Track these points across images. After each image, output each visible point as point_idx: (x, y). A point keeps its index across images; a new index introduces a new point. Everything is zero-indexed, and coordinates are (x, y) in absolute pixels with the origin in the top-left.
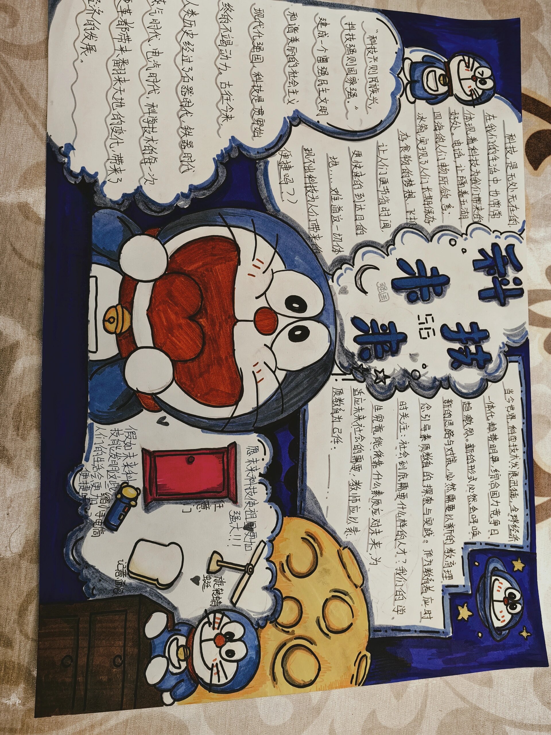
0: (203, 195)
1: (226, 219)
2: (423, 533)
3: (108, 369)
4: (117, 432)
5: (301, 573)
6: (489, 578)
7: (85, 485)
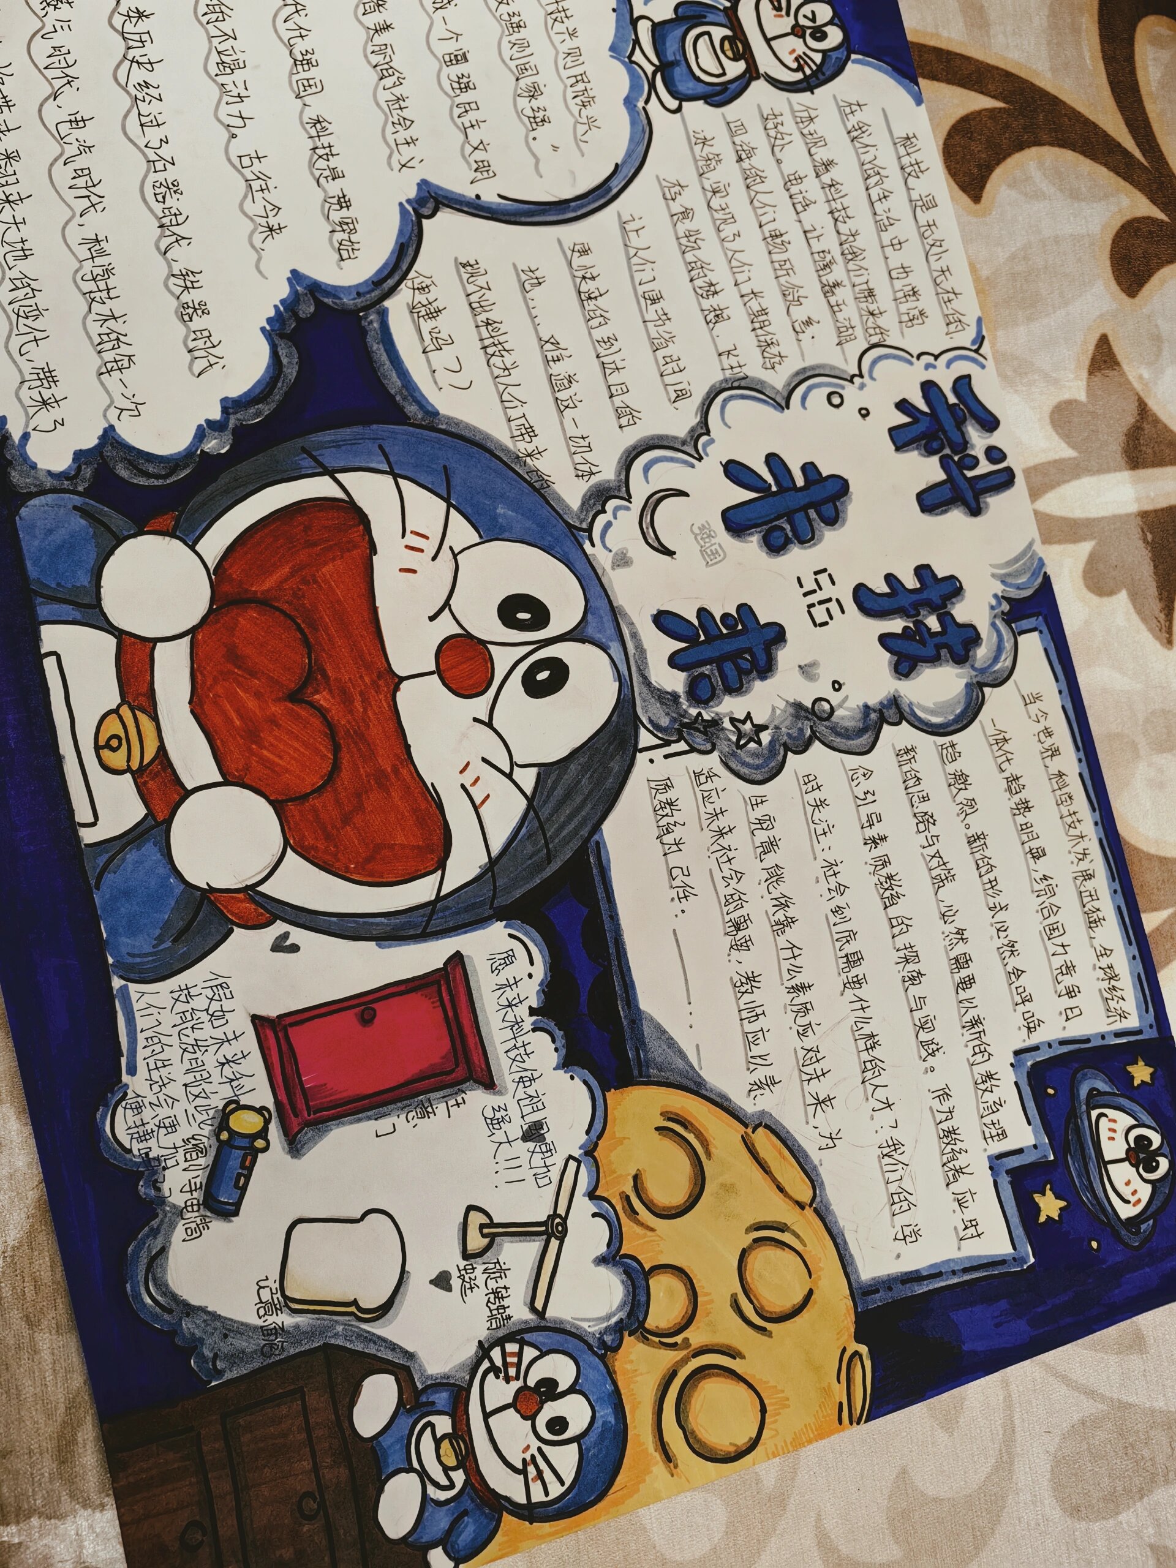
0: (257, 415)
1: (320, 458)
2: (919, 1051)
3: (132, 856)
4: (186, 992)
5: (673, 1207)
6: (1085, 1117)
7: (141, 1129)
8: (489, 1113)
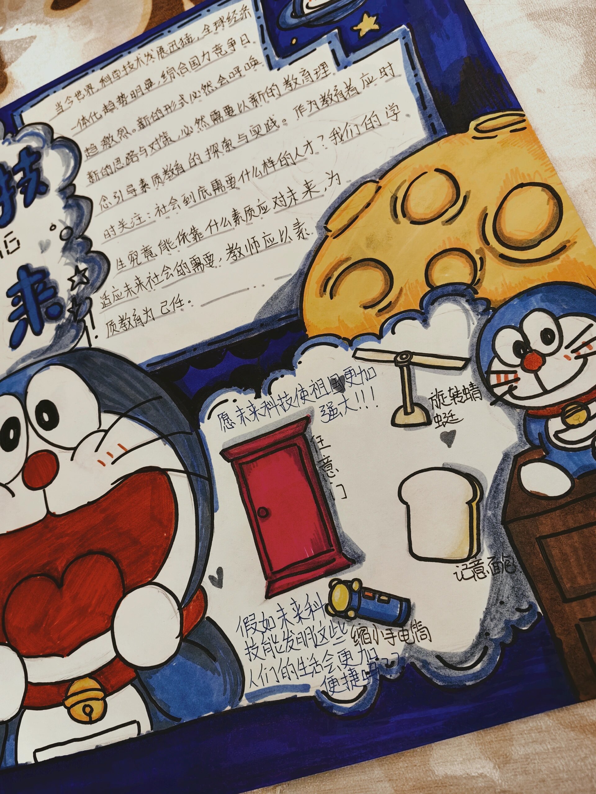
2: (273, 132)
3: (158, 695)
4: (250, 649)
5: (385, 278)
6: (309, 17)
8: (327, 418)
